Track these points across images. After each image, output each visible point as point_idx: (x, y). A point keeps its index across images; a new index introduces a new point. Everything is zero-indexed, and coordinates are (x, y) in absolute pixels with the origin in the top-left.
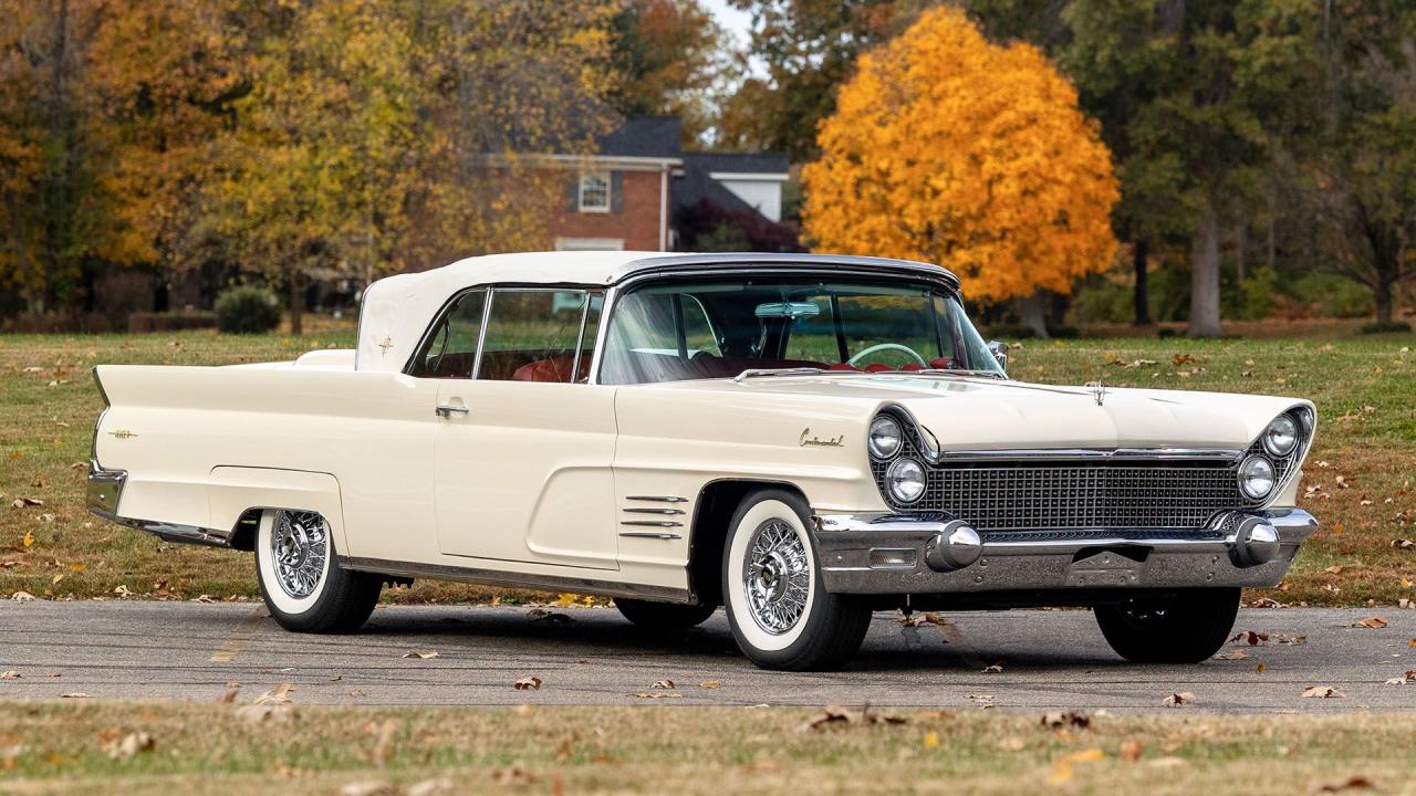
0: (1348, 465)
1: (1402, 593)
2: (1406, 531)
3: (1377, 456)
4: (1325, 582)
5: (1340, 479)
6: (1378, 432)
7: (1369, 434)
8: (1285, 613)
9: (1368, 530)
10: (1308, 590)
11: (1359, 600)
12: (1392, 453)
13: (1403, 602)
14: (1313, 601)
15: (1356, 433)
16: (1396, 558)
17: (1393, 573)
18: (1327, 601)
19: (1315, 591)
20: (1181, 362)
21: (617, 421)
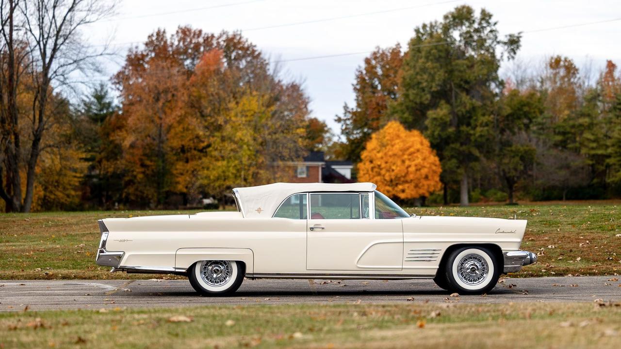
0: (588, 238)
1: (614, 271)
2: (609, 255)
3: (595, 235)
4: (593, 269)
5: (588, 241)
6: (593, 229)
7: (591, 229)
8: (584, 278)
9: (599, 255)
10: (589, 271)
11: (602, 274)
12: (600, 235)
13: (615, 274)
14: (590, 274)
15: (588, 229)
16: (609, 263)
17: (610, 266)
18: (594, 274)
19: (591, 271)
20: (532, 211)
21: (403, 229)
